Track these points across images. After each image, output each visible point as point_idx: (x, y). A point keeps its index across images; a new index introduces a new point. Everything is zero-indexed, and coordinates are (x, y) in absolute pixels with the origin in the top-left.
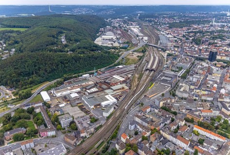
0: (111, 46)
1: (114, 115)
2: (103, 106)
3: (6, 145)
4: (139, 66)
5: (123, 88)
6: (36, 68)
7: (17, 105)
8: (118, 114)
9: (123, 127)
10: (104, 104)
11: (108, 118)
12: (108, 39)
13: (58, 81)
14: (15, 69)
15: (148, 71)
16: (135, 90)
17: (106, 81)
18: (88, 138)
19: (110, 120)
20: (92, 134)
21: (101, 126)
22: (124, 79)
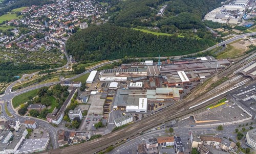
0: (225, 22)
1: (126, 128)
2: (127, 111)
3: (25, 116)
4: (235, 63)
5: (171, 94)
6: (103, 43)
7: (67, 79)
8: (132, 129)
9: (118, 151)
10: (129, 108)
11: (117, 129)
12: (232, 10)
13: (115, 62)
14: (86, 41)
15: (239, 77)
16: (190, 102)
17: (163, 77)
18: (75, 144)
19: (116, 133)
20: (83, 141)
21: (99, 136)
22: (188, 80)
